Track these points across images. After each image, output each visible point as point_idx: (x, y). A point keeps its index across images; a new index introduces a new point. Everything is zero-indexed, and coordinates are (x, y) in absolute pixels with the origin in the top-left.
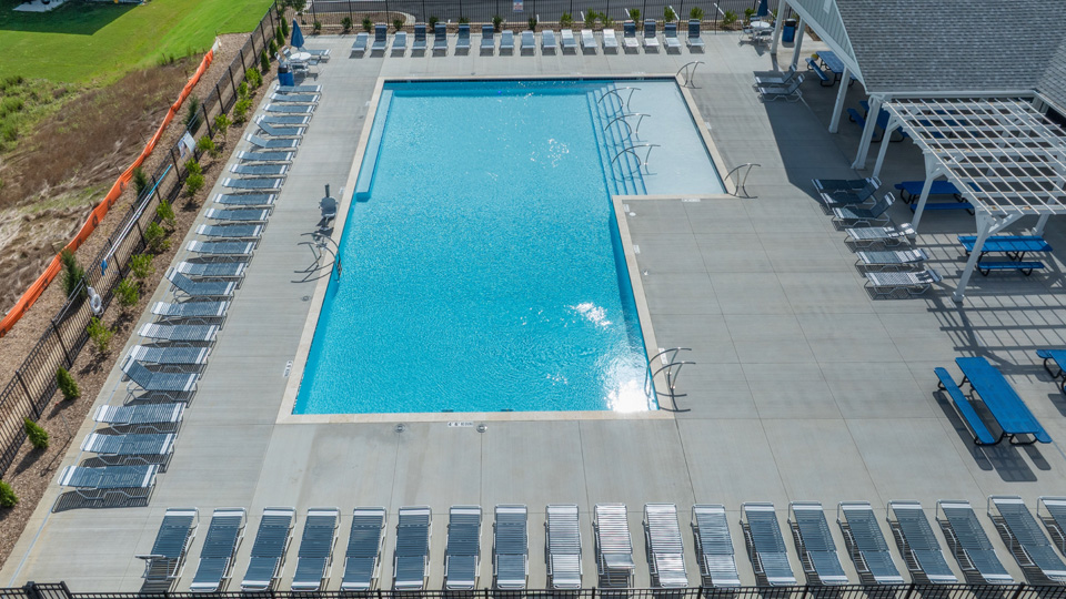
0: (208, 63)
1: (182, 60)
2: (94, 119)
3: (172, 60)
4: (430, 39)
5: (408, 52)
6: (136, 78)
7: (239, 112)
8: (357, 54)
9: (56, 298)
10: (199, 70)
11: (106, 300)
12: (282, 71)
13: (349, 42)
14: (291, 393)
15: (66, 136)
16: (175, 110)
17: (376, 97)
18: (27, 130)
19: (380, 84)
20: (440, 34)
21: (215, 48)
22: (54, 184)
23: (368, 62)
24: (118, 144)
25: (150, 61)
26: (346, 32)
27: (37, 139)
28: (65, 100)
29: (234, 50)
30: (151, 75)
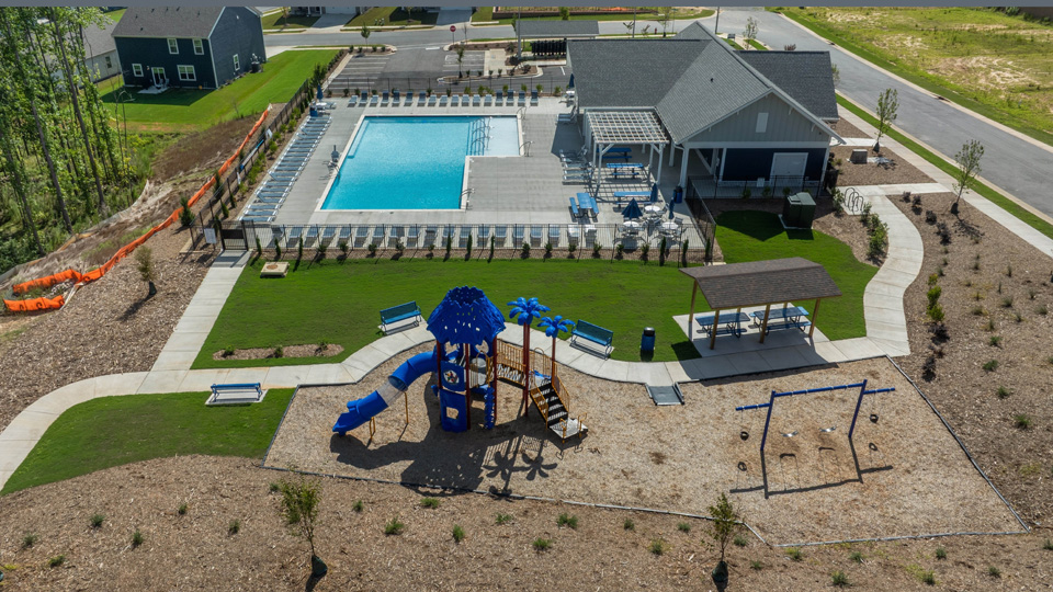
0: (265, 117)
1: (248, 117)
2: (201, 144)
3: (242, 117)
4: (391, 100)
5: (379, 105)
6: (221, 126)
7: (291, 127)
8: (351, 105)
9: (210, 195)
10: (261, 119)
11: (243, 180)
12: (312, 109)
13: (347, 101)
14: (320, 205)
15: (185, 153)
16: (250, 137)
17: (360, 122)
18: (160, 152)
19: (362, 117)
20: (396, 96)
21: (269, 109)
22: (185, 171)
23: (357, 109)
24: (219, 153)
25: (229, 117)
26: (346, 96)
27: (168, 156)
28: (179, 137)
29: (279, 110)
30: (230, 124)
